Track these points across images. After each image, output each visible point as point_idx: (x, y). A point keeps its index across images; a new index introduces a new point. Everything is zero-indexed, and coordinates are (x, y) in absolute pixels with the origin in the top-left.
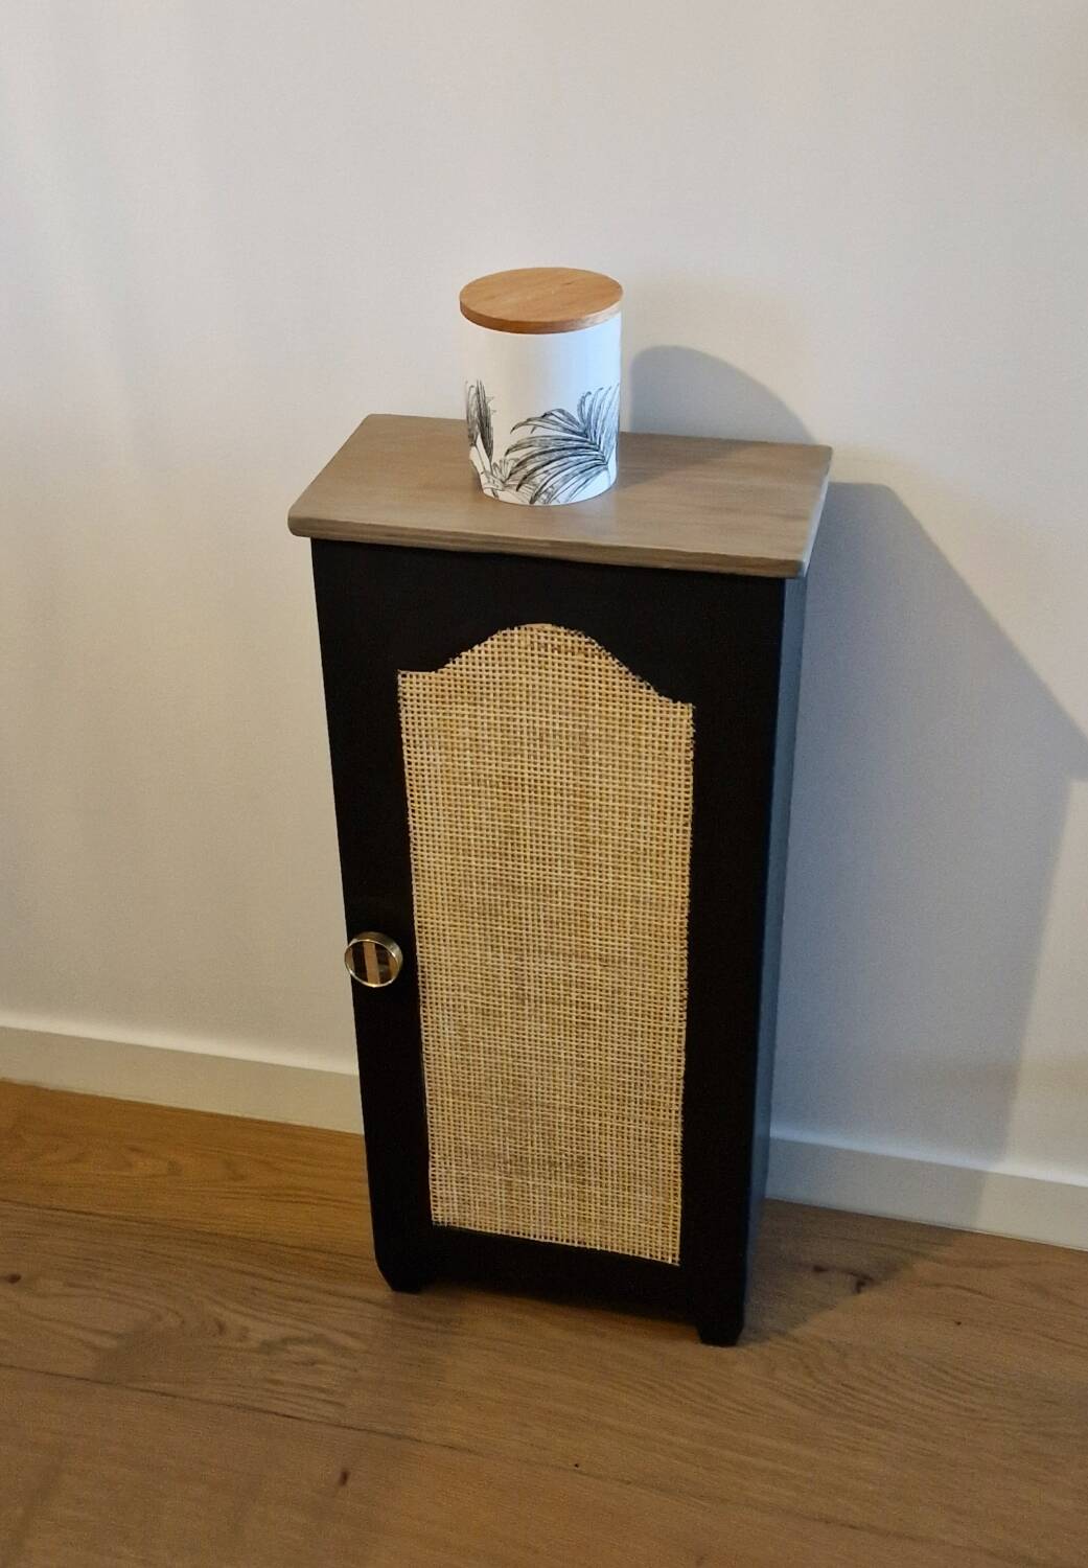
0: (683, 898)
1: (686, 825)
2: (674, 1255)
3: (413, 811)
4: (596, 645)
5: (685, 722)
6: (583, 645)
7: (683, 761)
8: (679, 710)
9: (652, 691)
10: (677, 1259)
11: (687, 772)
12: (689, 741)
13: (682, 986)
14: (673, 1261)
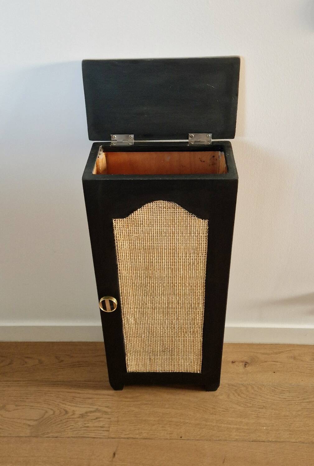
0: (204, 275)
1: (205, 255)
2: (200, 371)
3: (119, 260)
4: (178, 205)
5: (206, 225)
6: (173, 206)
7: (205, 237)
8: (204, 222)
9: (195, 217)
10: (201, 371)
11: (206, 240)
12: (207, 231)
13: (203, 299)
14: (199, 372)
